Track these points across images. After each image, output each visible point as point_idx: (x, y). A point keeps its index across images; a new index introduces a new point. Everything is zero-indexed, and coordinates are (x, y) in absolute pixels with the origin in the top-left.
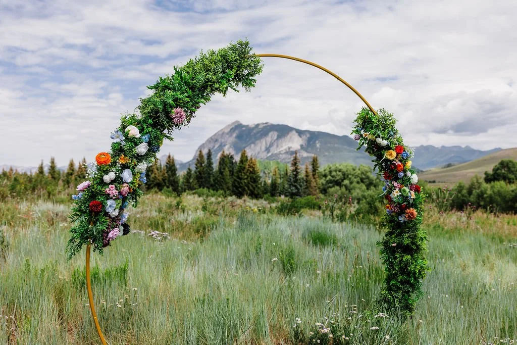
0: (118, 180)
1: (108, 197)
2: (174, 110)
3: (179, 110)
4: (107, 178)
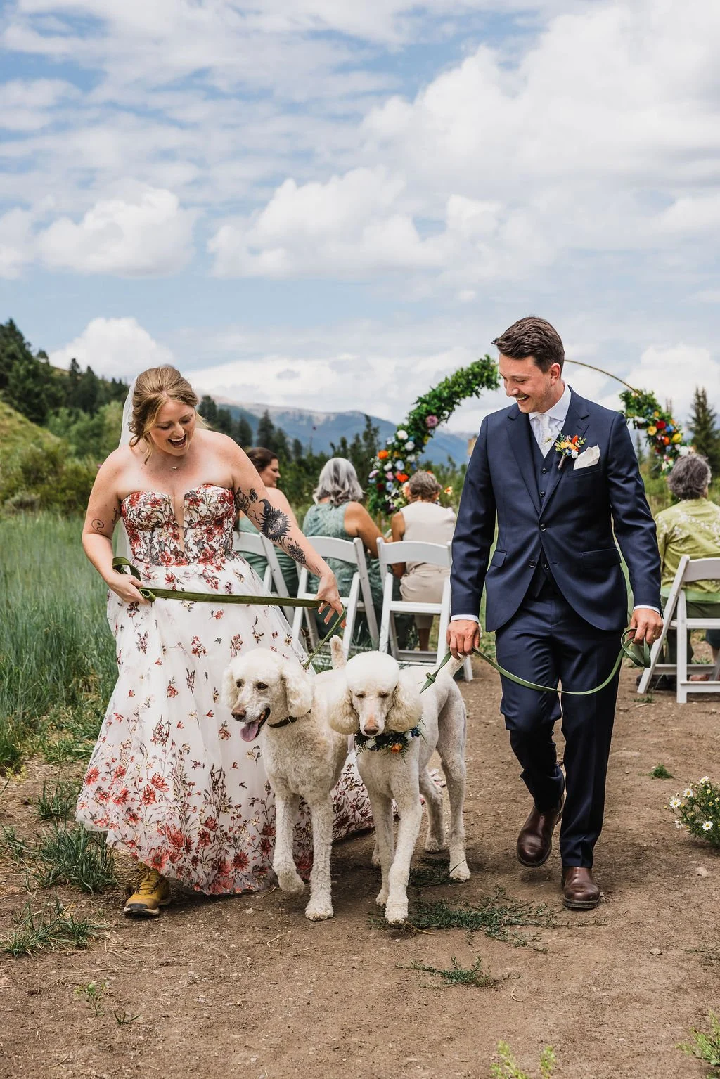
0: (394, 469)
1: (387, 480)
2: (428, 418)
3: (431, 417)
4: (386, 468)
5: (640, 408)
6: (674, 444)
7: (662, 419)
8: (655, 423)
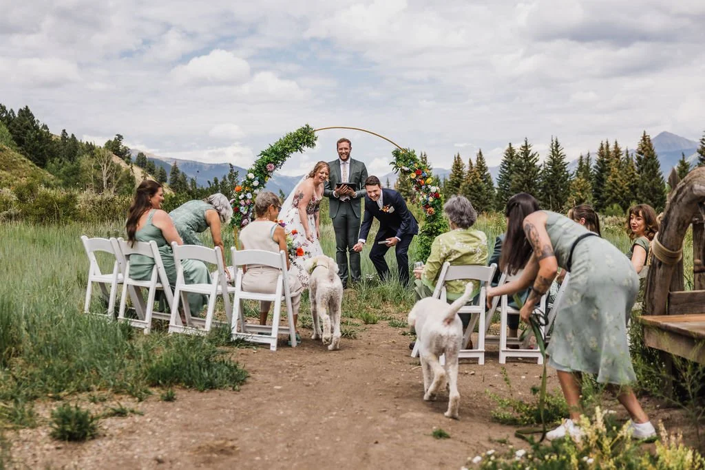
0: (245, 198)
1: (241, 205)
2: (268, 165)
3: (270, 164)
4: (240, 197)
5: (406, 161)
6: (427, 185)
7: (420, 168)
8: (415, 170)
